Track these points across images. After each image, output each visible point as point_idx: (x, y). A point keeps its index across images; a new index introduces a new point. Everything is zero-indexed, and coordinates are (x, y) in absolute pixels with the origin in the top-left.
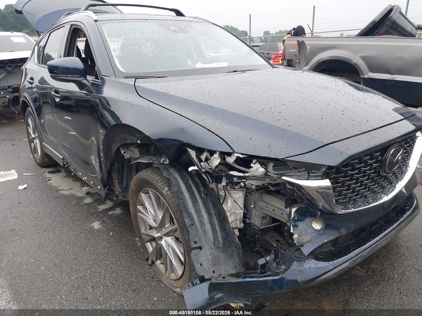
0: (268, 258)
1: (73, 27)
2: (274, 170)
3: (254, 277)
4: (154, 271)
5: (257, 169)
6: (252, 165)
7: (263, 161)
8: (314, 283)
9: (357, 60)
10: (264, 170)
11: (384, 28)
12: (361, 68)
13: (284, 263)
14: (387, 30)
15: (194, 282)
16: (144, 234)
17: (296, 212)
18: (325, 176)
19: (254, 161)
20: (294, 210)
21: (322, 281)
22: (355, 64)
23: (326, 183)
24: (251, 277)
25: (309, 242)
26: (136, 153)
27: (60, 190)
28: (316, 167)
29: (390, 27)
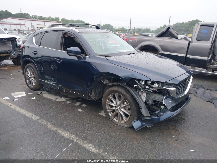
0: (159, 111)
1: (64, 33)
2: (161, 85)
3: (155, 117)
4: (113, 122)
5: (156, 85)
6: (154, 84)
7: (158, 83)
8: (169, 118)
9: (157, 46)
10: (158, 85)
11: (167, 35)
12: (159, 49)
13: (163, 112)
14: (168, 35)
15: (135, 121)
16: (108, 110)
17: (165, 98)
18: (174, 87)
19: (155, 83)
20: (164, 97)
21: (172, 117)
22: (157, 48)
23: (175, 89)
24: (154, 117)
25: (169, 106)
26: (107, 82)
27: (52, 99)
28: (172, 84)
29: (169, 34)
